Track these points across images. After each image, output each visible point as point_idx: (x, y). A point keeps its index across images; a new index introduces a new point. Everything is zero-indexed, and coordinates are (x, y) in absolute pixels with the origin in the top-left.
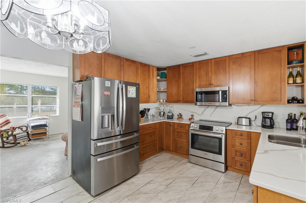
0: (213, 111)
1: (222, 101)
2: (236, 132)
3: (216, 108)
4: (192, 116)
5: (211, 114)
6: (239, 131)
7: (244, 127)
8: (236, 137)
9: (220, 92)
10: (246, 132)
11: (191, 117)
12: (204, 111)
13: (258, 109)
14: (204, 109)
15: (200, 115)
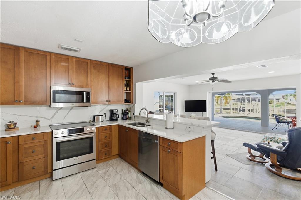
0: (68, 112)
1: (86, 102)
2: (102, 128)
3: (71, 109)
4: (37, 121)
5: (65, 117)
6: (105, 127)
7: (100, 123)
8: (103, 132)
9: (85, 93)
10: (109, 126)
11: (35, 124)
12: (55, 114)
13: (106, 107)
14: (56, 111)
15: (48, 119)
